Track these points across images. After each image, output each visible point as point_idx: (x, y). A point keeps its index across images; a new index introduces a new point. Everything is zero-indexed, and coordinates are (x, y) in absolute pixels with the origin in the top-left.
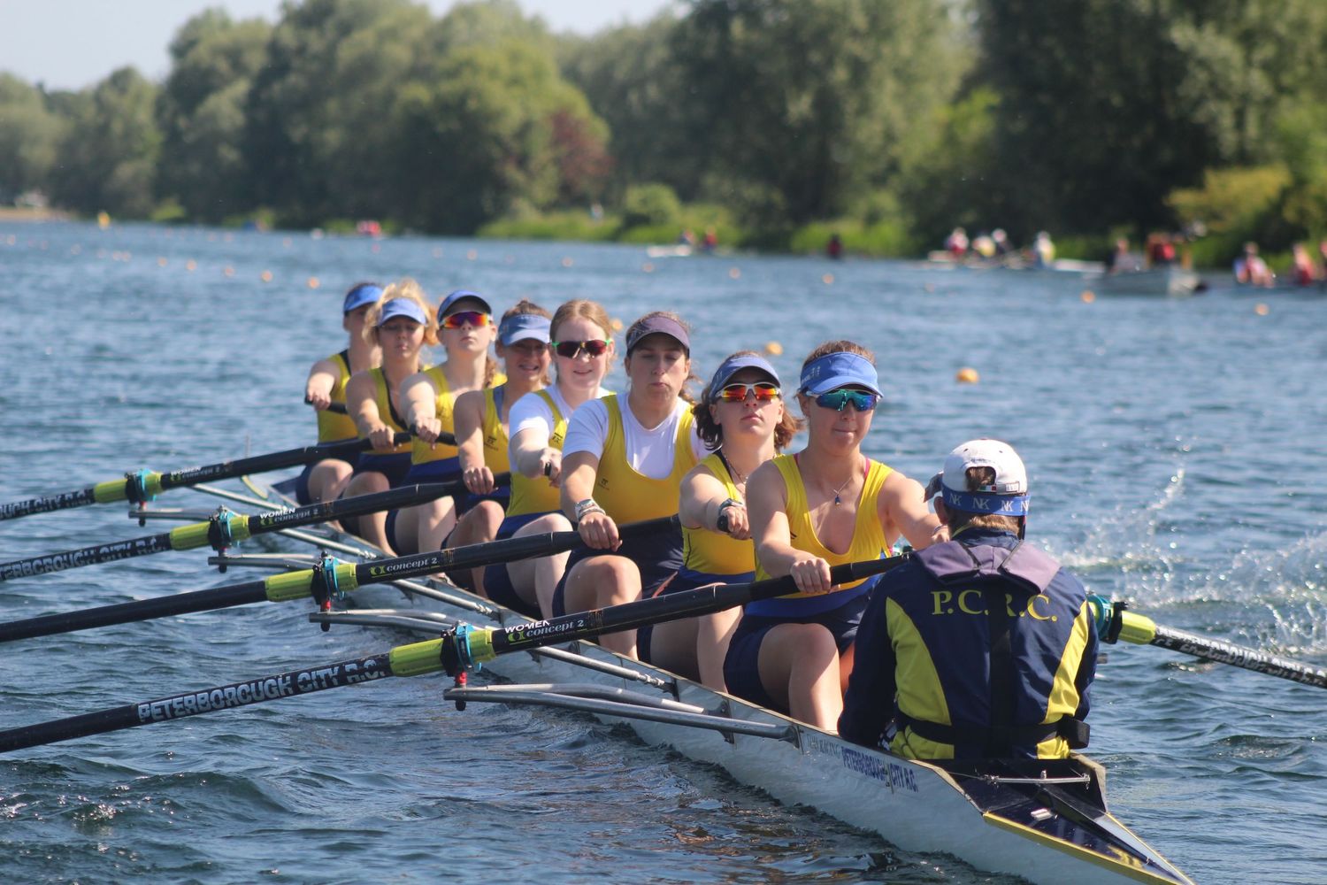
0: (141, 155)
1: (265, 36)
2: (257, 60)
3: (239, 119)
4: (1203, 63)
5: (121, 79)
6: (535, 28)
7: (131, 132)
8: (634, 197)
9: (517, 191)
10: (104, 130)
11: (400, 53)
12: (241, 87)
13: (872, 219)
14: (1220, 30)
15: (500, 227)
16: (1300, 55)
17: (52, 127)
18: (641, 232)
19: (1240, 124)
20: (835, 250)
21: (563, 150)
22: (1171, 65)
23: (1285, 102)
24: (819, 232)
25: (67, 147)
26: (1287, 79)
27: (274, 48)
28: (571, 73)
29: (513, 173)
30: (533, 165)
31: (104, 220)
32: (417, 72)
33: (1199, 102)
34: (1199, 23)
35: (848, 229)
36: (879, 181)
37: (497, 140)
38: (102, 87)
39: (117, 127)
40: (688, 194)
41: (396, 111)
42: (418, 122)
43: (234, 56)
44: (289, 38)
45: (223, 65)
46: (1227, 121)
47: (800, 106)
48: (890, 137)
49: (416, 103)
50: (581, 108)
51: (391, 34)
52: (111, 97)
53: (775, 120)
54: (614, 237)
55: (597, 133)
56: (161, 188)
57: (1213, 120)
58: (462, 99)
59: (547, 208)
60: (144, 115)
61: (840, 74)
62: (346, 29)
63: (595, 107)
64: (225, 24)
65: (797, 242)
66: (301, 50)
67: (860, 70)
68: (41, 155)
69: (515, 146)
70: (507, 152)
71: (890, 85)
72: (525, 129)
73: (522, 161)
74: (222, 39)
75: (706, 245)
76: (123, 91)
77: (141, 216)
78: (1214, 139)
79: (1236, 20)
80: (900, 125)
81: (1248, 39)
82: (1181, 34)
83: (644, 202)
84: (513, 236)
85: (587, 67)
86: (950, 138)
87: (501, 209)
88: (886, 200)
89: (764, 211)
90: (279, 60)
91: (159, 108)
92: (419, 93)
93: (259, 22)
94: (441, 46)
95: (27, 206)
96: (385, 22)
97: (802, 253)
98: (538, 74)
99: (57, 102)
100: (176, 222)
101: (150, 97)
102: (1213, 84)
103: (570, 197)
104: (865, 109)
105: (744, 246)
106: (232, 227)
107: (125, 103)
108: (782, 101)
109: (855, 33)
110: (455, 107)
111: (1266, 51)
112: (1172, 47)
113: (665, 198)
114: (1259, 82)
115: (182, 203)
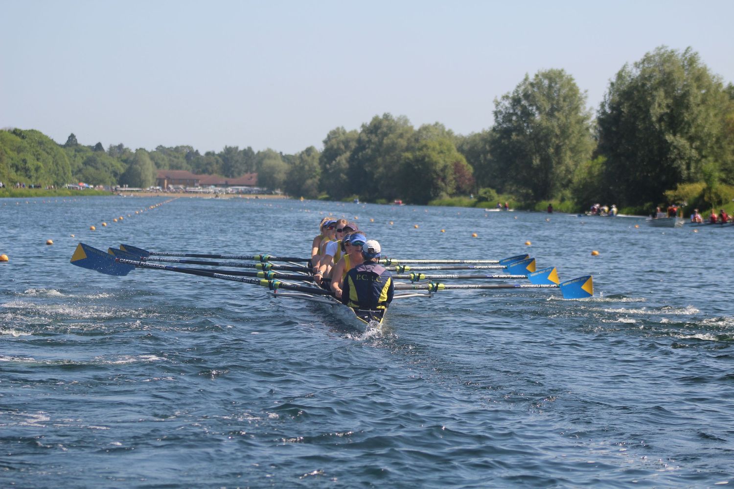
0: (315, 177)
1: (356, 136)
2: (353, 145)
3: (347, 166)
4: (675, 147)
5: (309, 151)
6: (450, 133)
7: (312, 169)
8: (481, 191)
9: (442, 189)
10: (302, 168)
11: (403, 142)
12: (348, 154)
13: (563, 200)
14: (682, 137)
15: (434, 202)
16: (709, 145)
17: (285, 167)
18: (484, 203)
19: (688, 168)
20: (550, 210)
21: (458, 175)
22: (665, 147)
23: (703, 160)
24: (545, 204)
25: (290, 174)
26: (704, 153)
27: (359, 141)
28: (460, 149)
29: (440, 183)
30: (447, 181)
31: (302, 199)
32: (407, 149)
33: (674, 160)
34: (674, 135)
35: (555, 203)
36: (565, 186)
37: (435, 172)
38: (303, 153)
39: (307, 167)
40: (499, 192)
41: (402, 162)
42: (408, 165)
43: (346, 143)
44: (364, 137)
45: (342, 147)
46: (684, 167)
47: (536, 161)
48: (568, 171)
49: (408, 158)
50: (464, 162)
51: (401, 136)
52: (305, 157)
53: (529, 165)
54: (474, 205)
55: (469, 169)
56: (321, 188)
57: (679, 166)
58: (423, 158)
59: (452, 195)
60: (316, 163)
61: (551, 150)
62: (385, 135)
63: (469, 161)
64: (344, 133)
65: (537, 208)
66: (369, 141)
67: (558, 148)
68: (281, 177)
69: (441, 174)
70: (438, 175)
71: (569, 153)
72: (445, 167)
73: (444, 179)
74: (342, 138)
75: (505, 207)
76: (309, 155)
77: (314, 198)
78: (680, 172)
79: (687, 133)
80: (572, 167)
81: (691, 139)
82: (669, 138)
83: (485, 193)
84: (440, 205)
85: (466, 147)
86: (590, 173)
87: (436, 196)
88: (568, 193)
89: (526, 196)
90: (361, 144)
91: (321, 161)
92: (409, 155)
93: (355, 131)
94: (417, 140)
95: (276, 194)
96: (399, 131)
97: (538, 211)
98: (449, 150)
99: (286, 158)
100: (326, 199)
101: (317, 157)
102: (679, 154)
103: (460, 191)
104: (559, 163)
105: (520, 209)
106: (346, 201)
107: (309, 159)
108: (531, 159)
109: (557, 136)
110: (421, 161)
111: (697, 143)
112: (666, 141)
113: (493, 193)
114: (694, 153)
115: (328, 193)
